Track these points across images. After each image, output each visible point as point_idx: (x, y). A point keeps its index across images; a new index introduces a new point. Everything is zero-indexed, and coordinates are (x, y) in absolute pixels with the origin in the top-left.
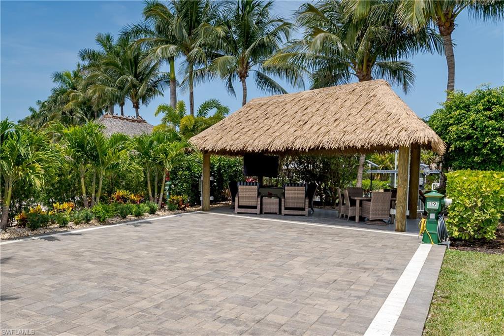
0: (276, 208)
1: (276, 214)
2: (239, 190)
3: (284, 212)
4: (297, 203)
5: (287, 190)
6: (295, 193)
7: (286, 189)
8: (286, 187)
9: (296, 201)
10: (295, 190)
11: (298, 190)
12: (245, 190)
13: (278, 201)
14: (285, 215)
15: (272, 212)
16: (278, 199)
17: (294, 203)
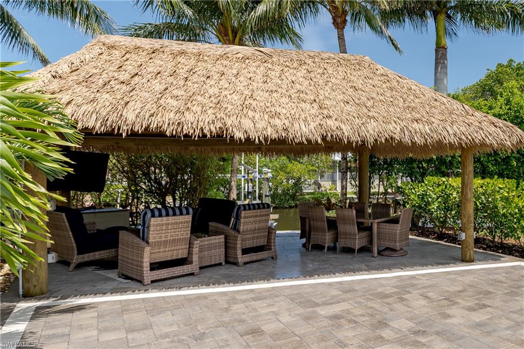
0: (218, 255)
1: (220, 264)
2: (152, 228)
3: (241, 259)
4: (257, 238)
5: (245, 217)
6: (255, 222)
7: (243, 215)
8: (243, 212)
9: (256, 235)
10: (256, 216)
11: (261, 216)
12: (164, 227)
13: (223, 240)
14: (246, 263)
15: (213, 263)
16: (223, 236)
17: (253, 238)
